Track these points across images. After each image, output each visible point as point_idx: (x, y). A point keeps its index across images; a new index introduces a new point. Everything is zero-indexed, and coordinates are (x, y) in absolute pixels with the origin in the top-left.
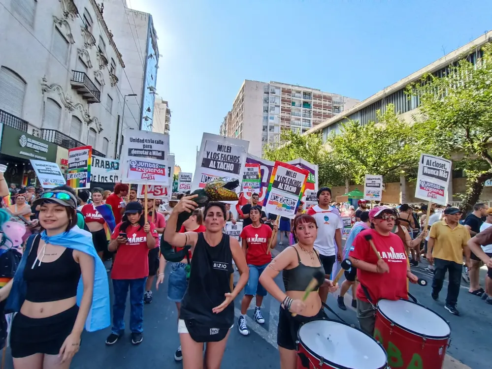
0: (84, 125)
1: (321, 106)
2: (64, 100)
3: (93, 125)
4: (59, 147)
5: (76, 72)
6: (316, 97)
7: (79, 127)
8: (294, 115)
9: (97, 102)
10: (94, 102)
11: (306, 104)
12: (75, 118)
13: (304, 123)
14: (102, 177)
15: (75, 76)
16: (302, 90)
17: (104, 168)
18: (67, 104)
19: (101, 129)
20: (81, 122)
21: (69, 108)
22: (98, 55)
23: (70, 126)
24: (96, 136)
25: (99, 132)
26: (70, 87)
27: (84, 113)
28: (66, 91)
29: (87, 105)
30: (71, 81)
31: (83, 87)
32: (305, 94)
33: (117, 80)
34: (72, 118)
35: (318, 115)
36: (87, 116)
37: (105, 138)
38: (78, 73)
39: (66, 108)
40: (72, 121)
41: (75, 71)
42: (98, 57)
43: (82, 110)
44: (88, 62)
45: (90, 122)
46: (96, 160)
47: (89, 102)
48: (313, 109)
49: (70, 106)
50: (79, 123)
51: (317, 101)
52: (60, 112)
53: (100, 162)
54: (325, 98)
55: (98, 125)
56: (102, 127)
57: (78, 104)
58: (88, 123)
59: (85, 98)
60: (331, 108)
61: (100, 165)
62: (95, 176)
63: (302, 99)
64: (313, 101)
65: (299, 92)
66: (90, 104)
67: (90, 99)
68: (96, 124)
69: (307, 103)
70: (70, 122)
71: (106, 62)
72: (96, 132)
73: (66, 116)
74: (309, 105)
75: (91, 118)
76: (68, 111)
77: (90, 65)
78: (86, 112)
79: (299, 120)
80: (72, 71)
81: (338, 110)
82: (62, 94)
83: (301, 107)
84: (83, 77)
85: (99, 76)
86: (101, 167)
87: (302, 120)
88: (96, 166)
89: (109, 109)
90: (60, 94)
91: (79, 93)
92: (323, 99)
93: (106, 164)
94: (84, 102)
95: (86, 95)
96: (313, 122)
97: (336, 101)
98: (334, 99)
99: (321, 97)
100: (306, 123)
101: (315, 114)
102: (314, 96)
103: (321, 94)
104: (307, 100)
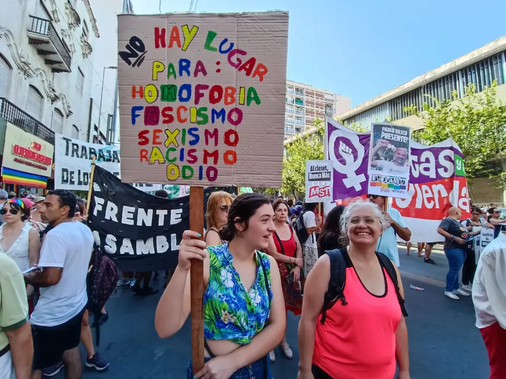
0: (47, 102)
1: (313, 104)
2: (17, 56)
3: (59, 104)
4: (8, 124)
5: (36, 20)
6: (308, 93)
7: (38, 104)
8: (287, 112)
9: (66, 71)
10: (61, 71)
11: (298, 100)
12: (32, 90)
13: (297, 120)
14: (85, 174)
15: (35, 25)
16: (295, 85)
17: (86, 158)
18: (22, 64)
19: (70, 112)
20: (42, 97)
21: (25, 72)
22: (67, 8)
23: (26, 99)
24: (62, 121)
25: (68, 116)
26: (26, 40)
27: (46, 84)
28: (20, 45)
29: (51, 74)
30: (28, 31)
31: (47, 42)
32: (297, 90)
33: (91, 49)
34: (29, 89)
36: (51, 90)
37: (74, 125)
38: (40, 21)
39: (19, 71)
40: (29, 93)
41: (34, 17)
42: (68, 11)
43: (44, 78)
44: (53, 12)
45: (54, 99)
46: (73, 144)
47: (54, 70)
48: (305, 107)
49: (27, 68)
50: (39, 98)
51: (310, 99)
52: (10, 74)
53: (80, 149)
54: (318, 95)
55: (66, 106)
56: (71, 110)
57: (38, 69)
58: (53, 101)
59: (48, 62)
60: (323, 106)
61: (80, 153)
62: (72, 173)
63: (295, 95)
64: (305, 97)
65: (291, 88)
66: (56, 74)
67: (56, 66)
68: (63, 104)
69: (300, 99)
70: (26, 94)
71: (78, 20)
72: (62, 115)
73: (19, 82)
74: (302, 102)
75: (57, 93)
76: (24, 76)
77: (56, 16)
78: (49, 85)
79: (292, 117)
80: (30, 16)
81: (330, 108)
82: (13, 46)
83: (293, 103)
84: (47, 28)
85: (68, 37)
86: (82, 157)
87: (295, 118)
88: (73, 156)
89: (79, 87)
90: (9, 46)
91: (41, 52)
92: (315, 96)
93: (91, 153)
94: (47, 69)
95: (52, 57)
96: (306, 120)
97: (328, 98)
98: (326, 96)
99: (313, 94)
100: (299, 121)
101: (308, 112)
102: (306, 92)
103: (313, 91)
104: (299, 96)
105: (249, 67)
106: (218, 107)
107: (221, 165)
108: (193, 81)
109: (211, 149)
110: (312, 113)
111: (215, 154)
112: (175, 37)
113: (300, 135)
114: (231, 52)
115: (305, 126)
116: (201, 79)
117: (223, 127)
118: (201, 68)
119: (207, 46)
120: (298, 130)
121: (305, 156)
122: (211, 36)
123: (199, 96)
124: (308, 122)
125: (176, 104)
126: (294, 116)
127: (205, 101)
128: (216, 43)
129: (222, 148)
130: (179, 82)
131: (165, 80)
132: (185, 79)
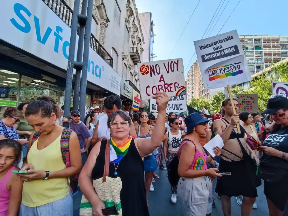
1: (270, 47)
2: (128, 64)
6: (265, 41)
7: (132, 79)
8: (248, 57)
11: (257, 47)
13: (257, 61)
16: (254, 37)
18: (129, 66)
23: (130, 78)
26: (130, 56)
31: (136, 55)
32: (256, 40)
35: (268, 54)
37: (139, 84)
38: (133, 48)
39: (129, 68)
42: (137, 39)
43: (133, 68)
44: (134, 42)
47: (135, 64)
48: (263, 50)
49: (131, 67)
51: (267, 44)
52: (127, 70)
54: (274, 40)
55: (138, 77)
58: (135, 76)
60: (279, 47)
63: (254, 44)
64: (263, 44)
65: (251, 40)
69: (258, 46)
70: (130, 76)
72: (136, 81)
73: (129, 72)
74: (260, 48)
75: (136, 73)
78: (134, 70)
79: (252, 59)
80: (130, 47)
81: (285, 48)
83: (253, 50)
84: (135, 50)
87: (255, 60)
90: (127, 60)
92: (271, 42)
94: (133, 64)
95: (135, 60)
96: (265, 60)
97: (283, 41)
98: (281, 40)
99: (269, 40)
100: (258, 61)
101: (266, 54)
102: (264, 40)
103: (269, 38)
104: (258, 44)
105: (253, 99)
106: (249, 103)
107: (250, 110)
108: (246, 101)
109: (248, 108)
110: (270, 54)
111: (249, 108)
112: (243, 96)
113: (261, 72)
114: (251, 98)
115: (264, 64)
116: (247, 101)
117: (250, 105)
118: (247, 99)
119: (247, 97)
120: (258, 67)
121: (265, 88)
122: (248, 96)
123: (246, 102)
124: (266, 61)
125: (243, 103)
126: (255, 59)
127: (247, 103)
128: (249, 97)
129: (250, 108)
130: (244, 101)
131: (242, 101)
132: (245, 101)
